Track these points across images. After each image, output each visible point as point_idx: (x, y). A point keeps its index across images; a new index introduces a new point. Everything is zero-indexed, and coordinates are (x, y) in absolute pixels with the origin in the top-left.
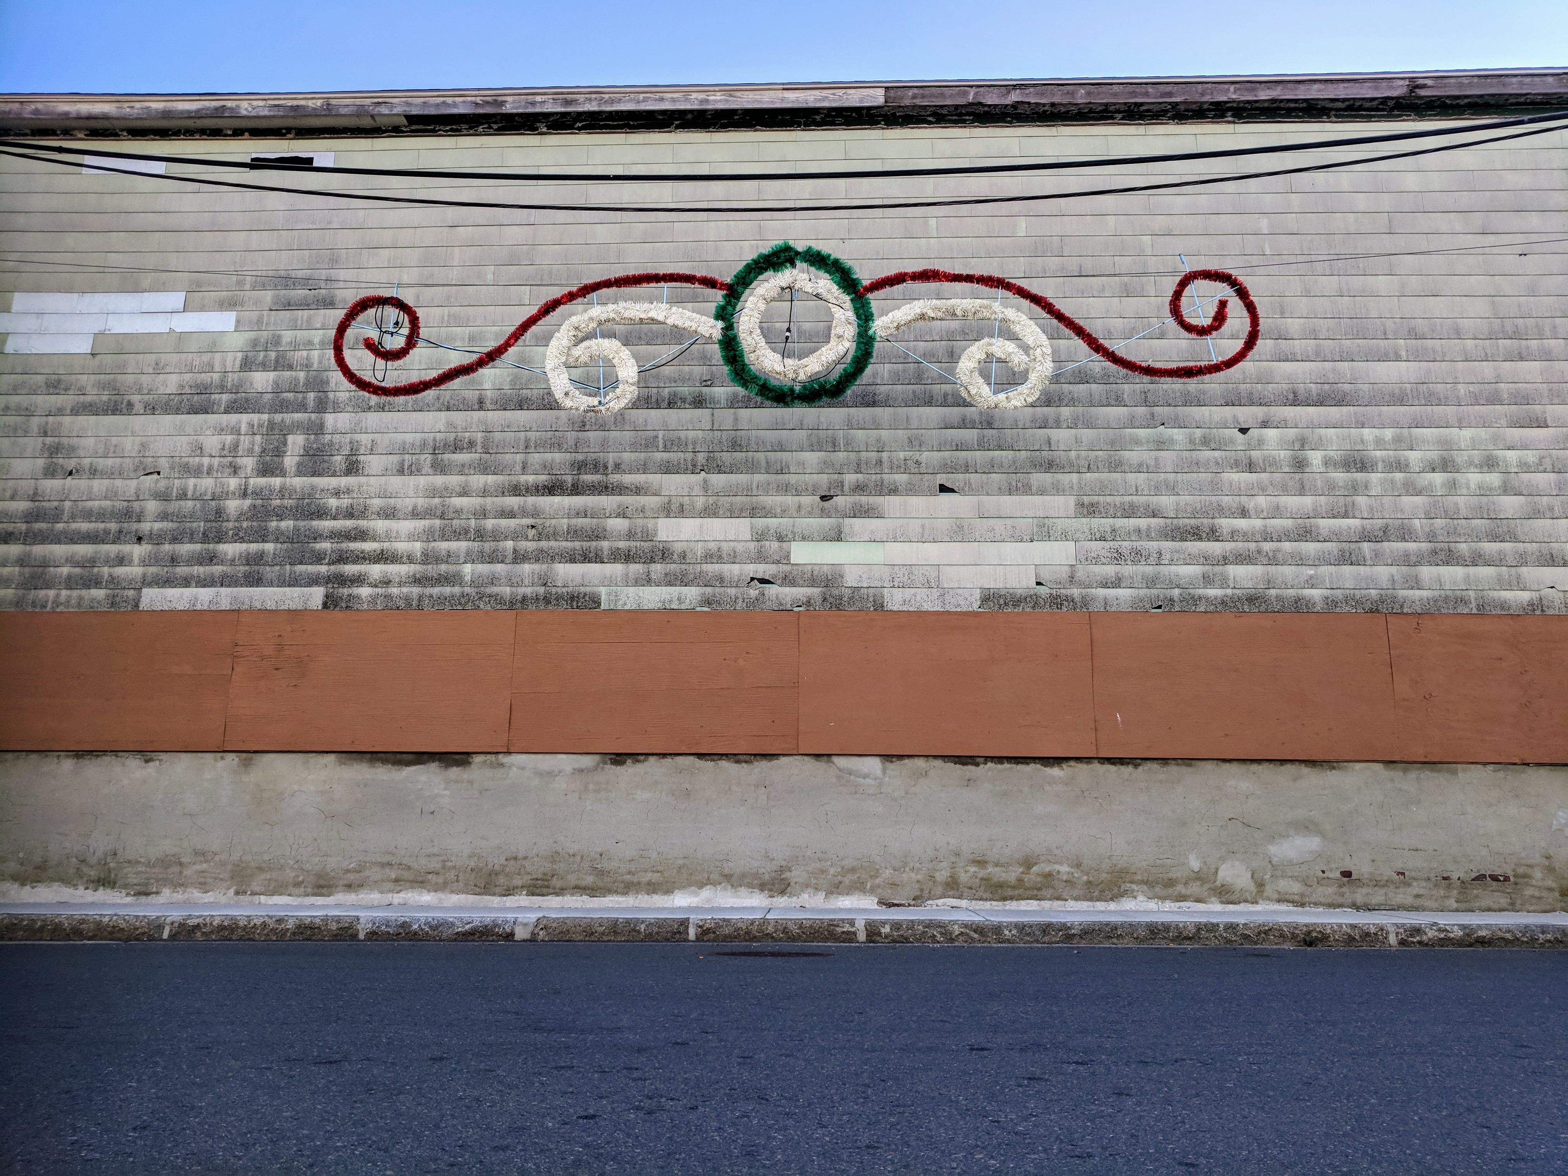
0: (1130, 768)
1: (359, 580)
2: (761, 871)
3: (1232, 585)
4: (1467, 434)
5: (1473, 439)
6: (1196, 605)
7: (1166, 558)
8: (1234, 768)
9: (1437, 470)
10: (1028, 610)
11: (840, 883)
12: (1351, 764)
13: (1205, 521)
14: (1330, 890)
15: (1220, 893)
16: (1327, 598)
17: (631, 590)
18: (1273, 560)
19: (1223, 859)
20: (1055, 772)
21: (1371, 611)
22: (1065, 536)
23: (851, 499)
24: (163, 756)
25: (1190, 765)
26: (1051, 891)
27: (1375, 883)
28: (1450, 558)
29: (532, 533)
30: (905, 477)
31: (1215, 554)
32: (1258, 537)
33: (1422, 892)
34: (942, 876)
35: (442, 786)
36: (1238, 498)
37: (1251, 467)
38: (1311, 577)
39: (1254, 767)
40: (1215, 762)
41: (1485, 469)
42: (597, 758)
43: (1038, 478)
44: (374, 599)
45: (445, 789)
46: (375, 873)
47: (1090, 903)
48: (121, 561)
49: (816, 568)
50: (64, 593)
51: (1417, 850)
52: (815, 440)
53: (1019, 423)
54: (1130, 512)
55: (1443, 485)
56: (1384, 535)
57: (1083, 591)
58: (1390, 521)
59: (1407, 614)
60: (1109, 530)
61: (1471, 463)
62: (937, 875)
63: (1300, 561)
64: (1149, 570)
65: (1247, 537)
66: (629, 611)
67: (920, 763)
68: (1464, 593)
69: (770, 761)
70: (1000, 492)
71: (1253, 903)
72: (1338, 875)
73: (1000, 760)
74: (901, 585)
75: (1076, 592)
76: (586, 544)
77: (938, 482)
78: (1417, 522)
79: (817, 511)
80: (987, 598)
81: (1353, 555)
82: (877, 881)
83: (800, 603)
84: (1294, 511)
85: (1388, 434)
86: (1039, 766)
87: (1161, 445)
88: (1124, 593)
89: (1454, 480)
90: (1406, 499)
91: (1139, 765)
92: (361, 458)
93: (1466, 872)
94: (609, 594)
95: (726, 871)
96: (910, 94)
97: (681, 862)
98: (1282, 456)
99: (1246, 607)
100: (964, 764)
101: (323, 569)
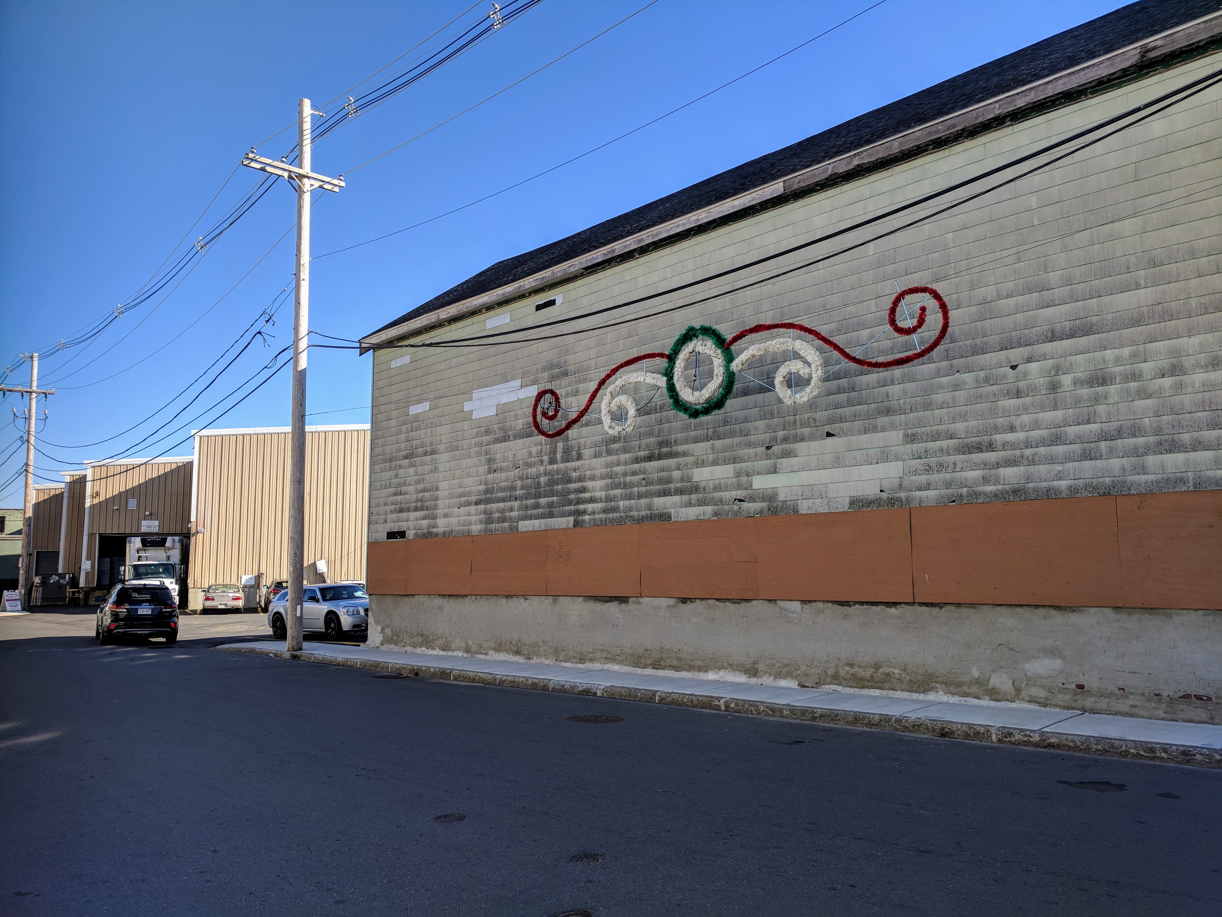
0: (937, 609)
1: (584, 512)
2: (746, 663)
3: (1002, 482)
4: (1196, 340)
5: (1201, 344)
6: (978, 498)
7: (959, 466)
8: (1004, 610)
9: (1166, 376)
10: (875, 508)
11: (781, 672)
12: (1087, 609)
13: (986, 438)
14: (1067, 697)
15: (991, 693)
16: (1071, 487)
17: (684, 510)
18: (1032, 462)
19: (994, 671)
20: (893, 610)
21: (1104, 494)
22: (897, 458)
23: (781, 447)
24: (530, 597)
25: (974, 608)
26: (889, 684)
27: (1101, 694)
28: (1174, 447)
29: (644, 482)
30: (808, 429)
31: (992, 460)
32: (1022, 446)
33: (1137, 703)
34: (830, 672)
35: (619, 613)
36: (1008, 418)
37: (1018, 394)
38: (1059, 472)
39: (1018, 610)
40: (991, 606)
41: (1210, 368)
42: (676, 600)
43: (882, 421)
44: (590, 520)
45: (620, 614)
46: (598, 654)
47: (909, 694)
48: (512, 509)
49: (765, 491)
50: (497, 525)
51: (1135, 673)
52: (762, 413)
53: (870, 385)
54: (936, 437)
55: (1171, 387)
56: (1120, 433)
57: (907, 494)
58: (1124, 423)
59: (1133, 494)
60: (923, 451)
61: (1198, 365)
62: (828, 671)
63: (1051, 460)
64: (948, 476)
65: (1013, 446)
66: (683, 522)
67: (820, 605)
68: (1184, 475)
69: (749, 602)
70: (860, 433)
71: (1011, 702)
72: (1074, 686)
73: (862, 603)
74: (807, 497)
75: (903, 495)
76: (665, 486)
77: (826, 431)
78: (1146, 420)
79: (764, 456)
80: (854, 502)
81: (1092, 452)
82: (799, 672)
83: (757, 512)
84: (1049, 423)
85: (1126, 351)
86: (883, 607)
87: (957, 387)
88: (932, 494)
89: (1181, 382)
90: (1138, 403)
91: (943, 607)
92: (582, 451)
93: (1175, 692)
94: (675, 513)
95: (730, 662)
96: (797, 181)
97: (711, 656)
98: (1041, 383)
99: (1011, 497)
100: (843, 606)
101: (572, 508)
